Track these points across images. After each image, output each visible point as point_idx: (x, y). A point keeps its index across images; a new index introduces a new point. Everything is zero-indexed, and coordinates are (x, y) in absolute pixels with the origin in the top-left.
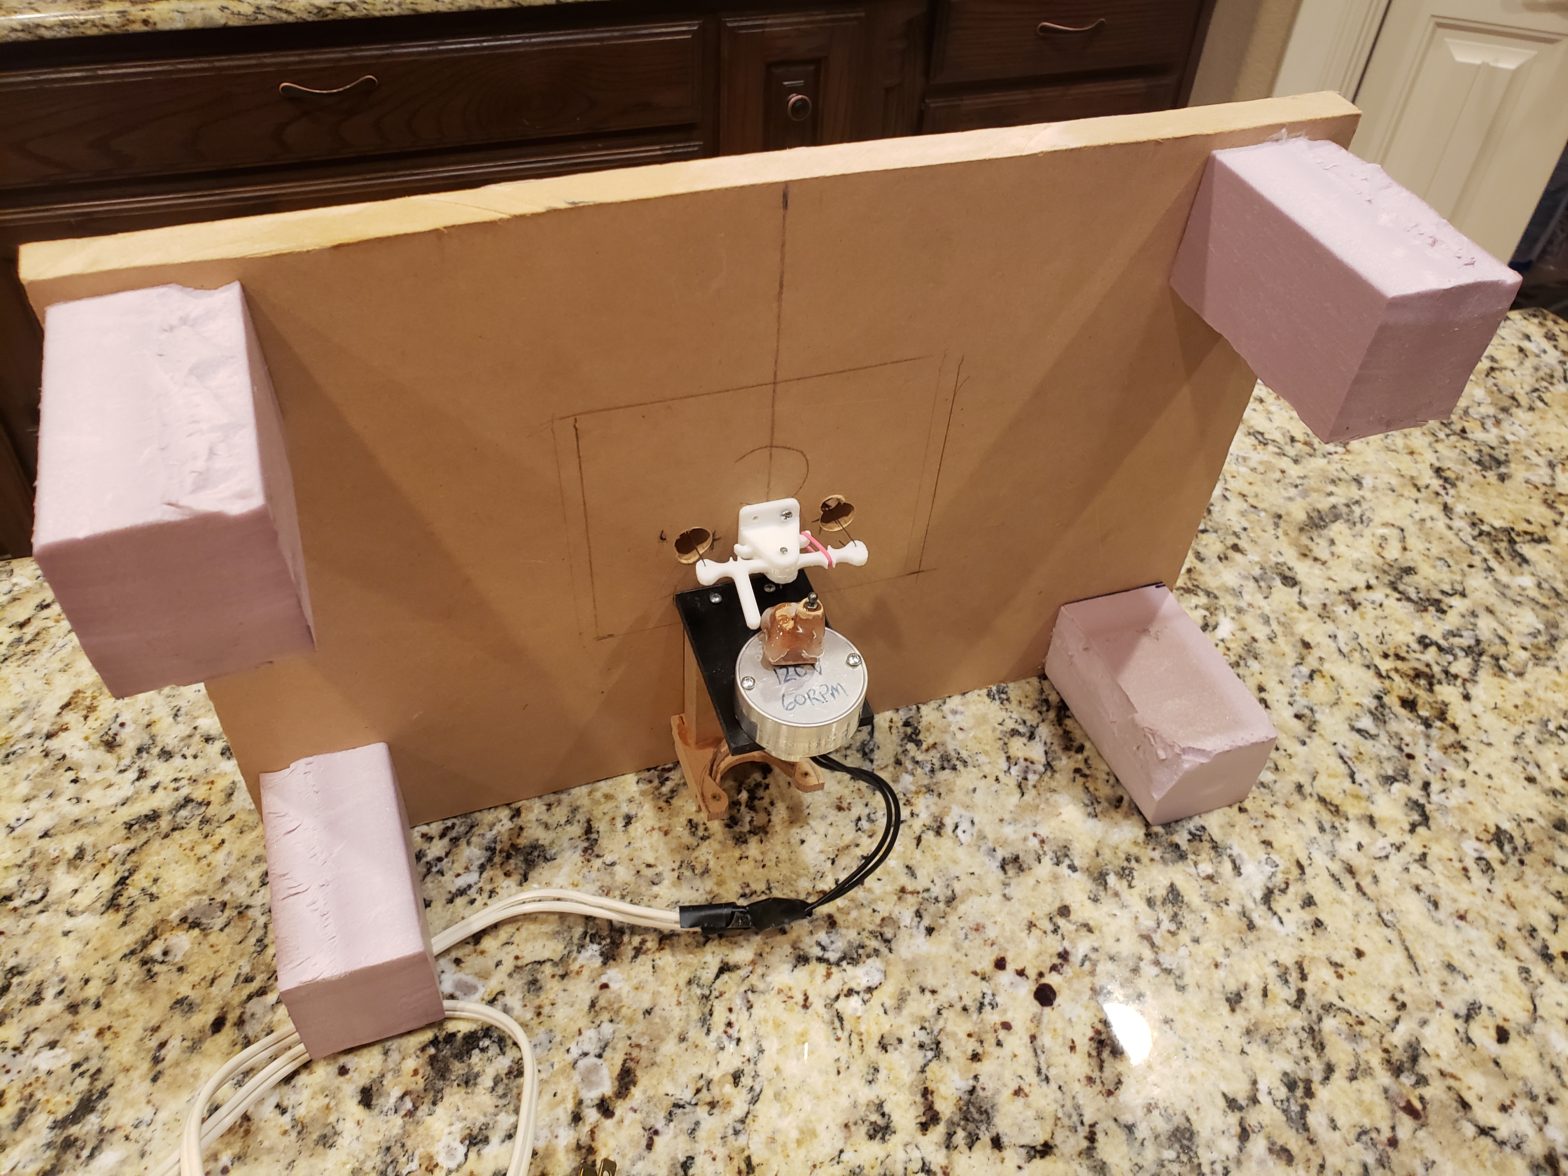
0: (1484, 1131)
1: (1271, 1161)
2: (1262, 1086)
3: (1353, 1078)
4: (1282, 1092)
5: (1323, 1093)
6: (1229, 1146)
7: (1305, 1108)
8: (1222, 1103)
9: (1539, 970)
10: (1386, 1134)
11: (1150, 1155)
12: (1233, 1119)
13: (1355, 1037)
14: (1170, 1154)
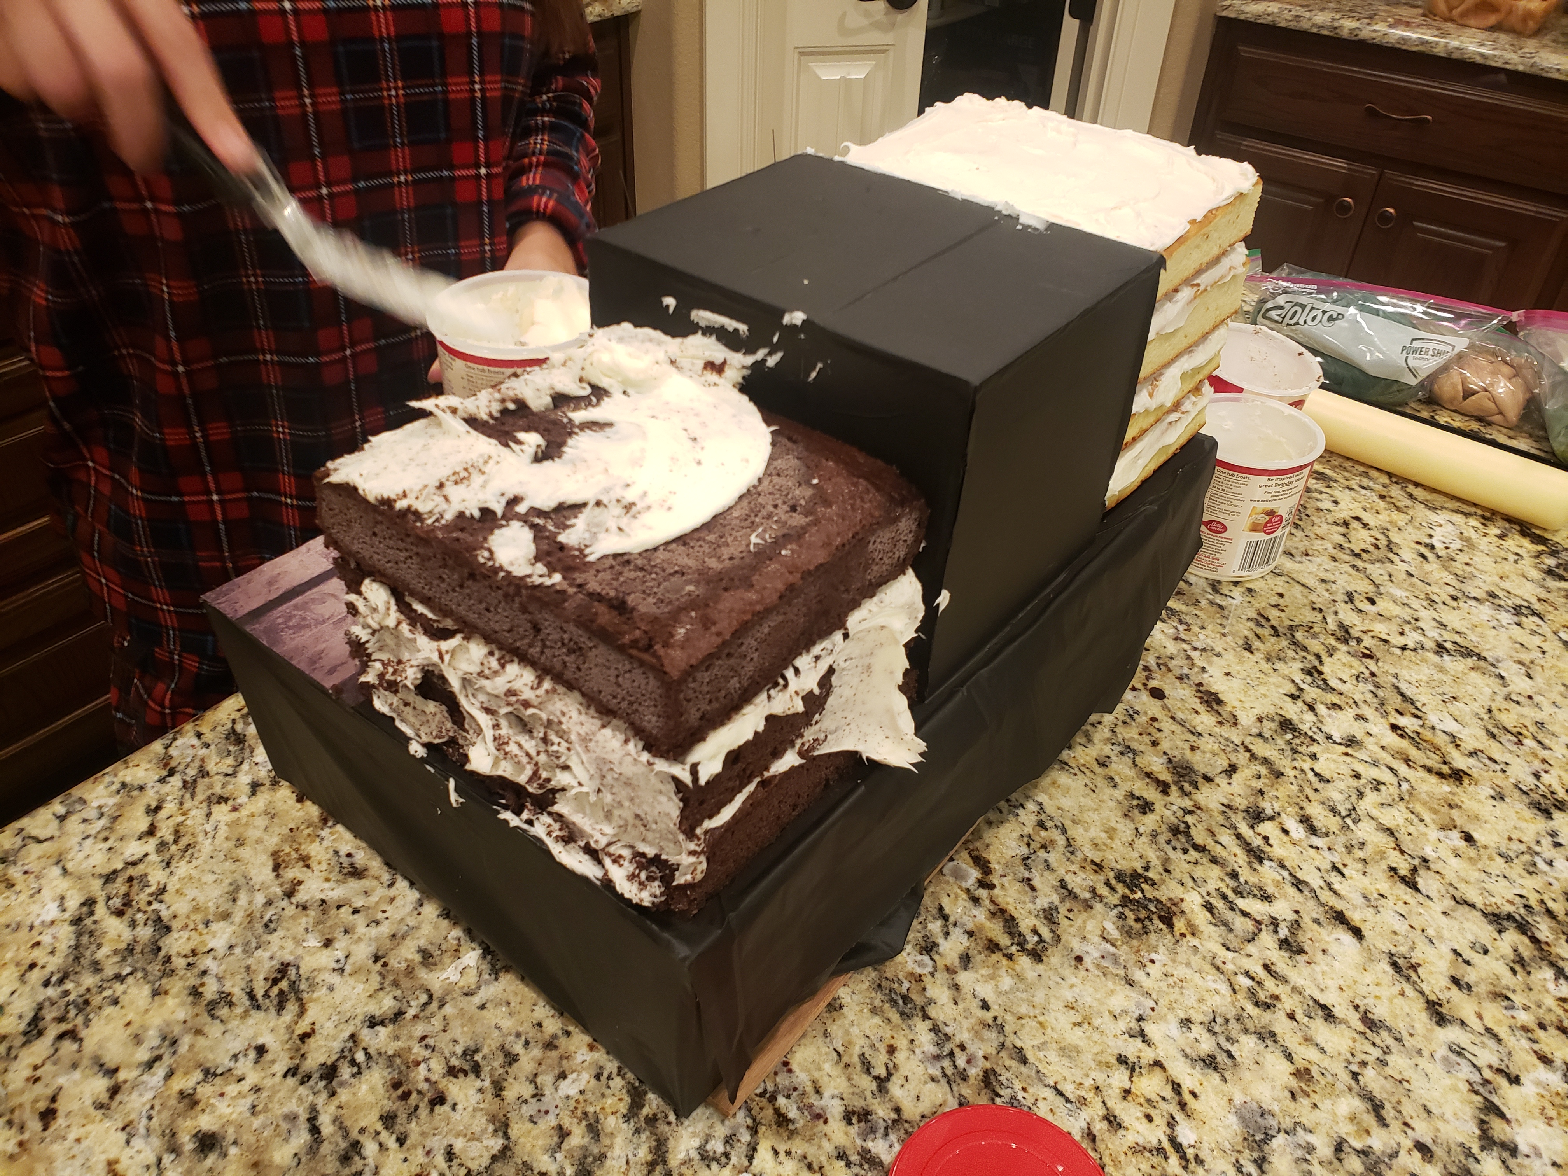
0: (1404, 648)
1: (1332, 712)
2: (1298, 681)
3: (1331, 655)
4: (1309, 679)
5: (1325, 669)
6: (1309, 717)
7: (1324, 680)
8: (1289, 699)
9: (1359, 563)
10: (1367, 673)
11: (1281, 742)
12: (1300, 703)
13: (1315, 636)
14: (1289, 736)
